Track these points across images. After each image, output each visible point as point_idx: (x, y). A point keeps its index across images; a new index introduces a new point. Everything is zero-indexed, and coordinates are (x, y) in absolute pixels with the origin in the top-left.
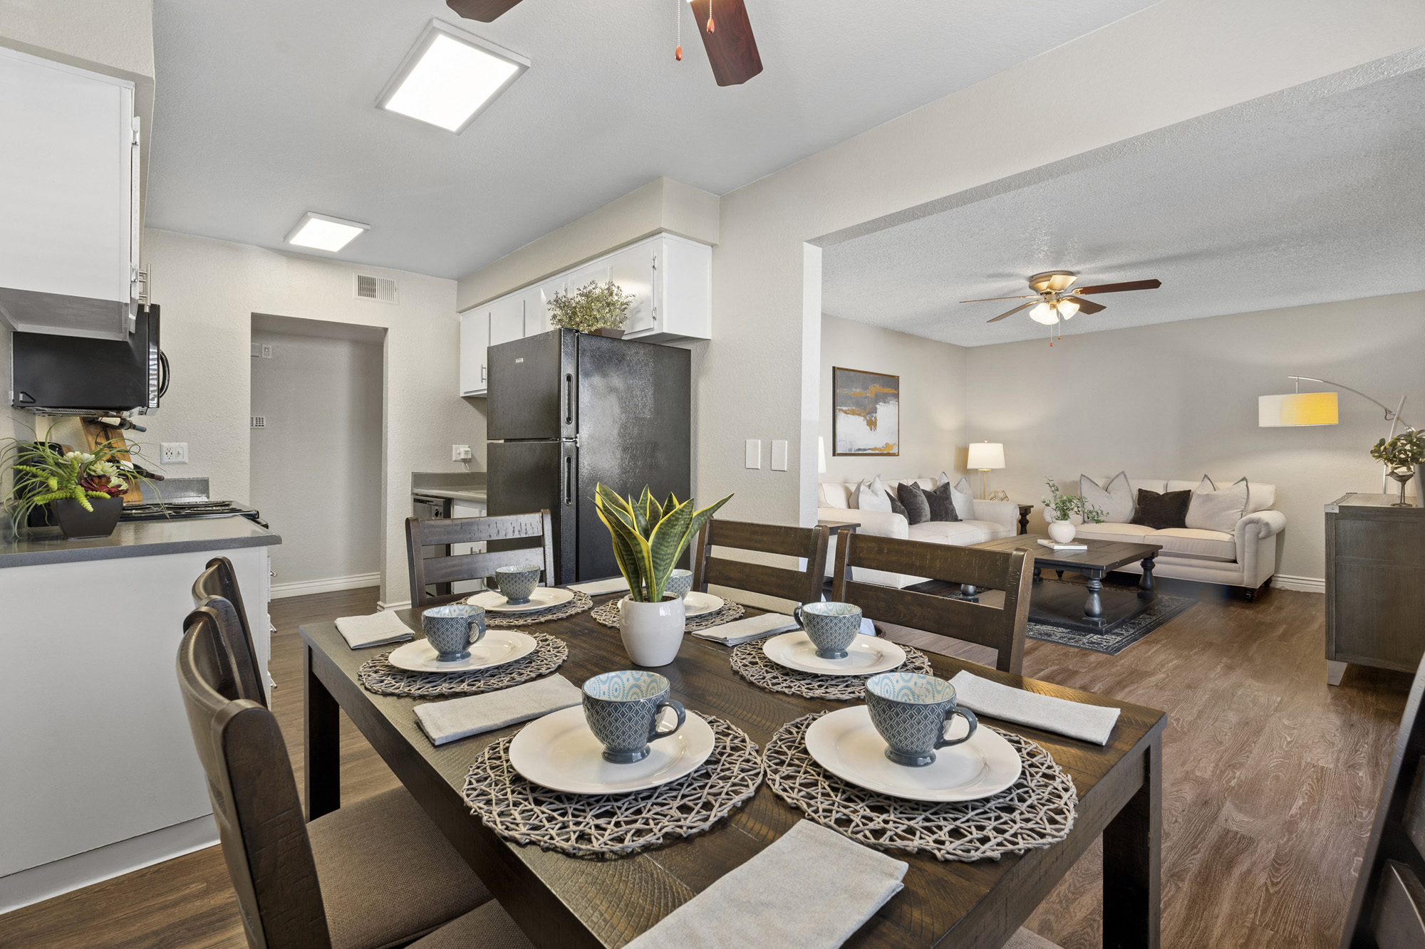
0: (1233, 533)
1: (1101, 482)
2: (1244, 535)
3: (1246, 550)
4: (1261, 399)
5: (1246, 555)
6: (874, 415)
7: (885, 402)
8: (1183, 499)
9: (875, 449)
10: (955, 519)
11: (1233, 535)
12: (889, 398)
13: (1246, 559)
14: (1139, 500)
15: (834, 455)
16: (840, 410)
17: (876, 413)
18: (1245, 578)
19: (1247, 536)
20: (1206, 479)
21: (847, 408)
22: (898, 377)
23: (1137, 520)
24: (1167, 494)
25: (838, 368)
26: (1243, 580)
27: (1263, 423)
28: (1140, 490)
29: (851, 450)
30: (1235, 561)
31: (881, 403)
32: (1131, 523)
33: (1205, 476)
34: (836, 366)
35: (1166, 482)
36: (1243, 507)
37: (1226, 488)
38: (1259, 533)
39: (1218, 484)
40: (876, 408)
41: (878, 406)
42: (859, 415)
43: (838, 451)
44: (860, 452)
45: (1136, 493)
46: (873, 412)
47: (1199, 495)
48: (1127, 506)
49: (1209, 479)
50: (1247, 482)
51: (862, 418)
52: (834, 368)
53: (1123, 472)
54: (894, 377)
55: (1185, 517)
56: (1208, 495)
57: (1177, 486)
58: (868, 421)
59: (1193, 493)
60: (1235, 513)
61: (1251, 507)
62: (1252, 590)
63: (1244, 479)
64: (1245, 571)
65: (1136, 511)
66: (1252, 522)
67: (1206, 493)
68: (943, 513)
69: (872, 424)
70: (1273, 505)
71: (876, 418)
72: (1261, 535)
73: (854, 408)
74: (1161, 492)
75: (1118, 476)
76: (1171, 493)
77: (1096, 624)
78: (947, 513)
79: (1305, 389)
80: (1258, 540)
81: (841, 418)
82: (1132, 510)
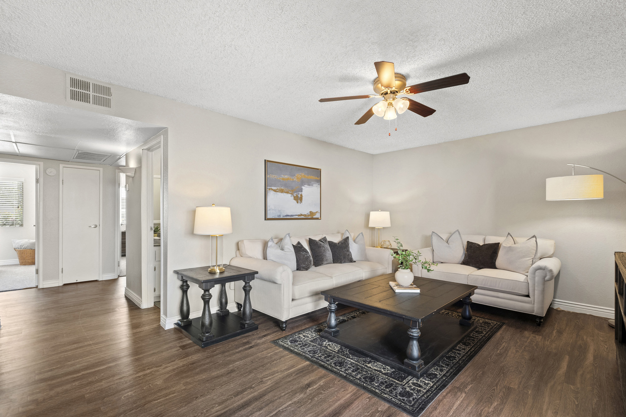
0: (527, 274)
1: (445, 237)
2: (534, 278)
3: (536, 288)
4: (548, 180)
5: (536, 292)
6: (300, 193)
7: (309, 185)
8: (494, 249)
9: (301, 215)
10: (351, 261)
11: (527, 276)
12: (312, 182)
13: (536, 295)
14: (467, 248)
15: (265, 219)
16: (270, 189)
17: (302, 191)
18: (535, 309)
19: (537, 279)
20: (509, 236)
21: (276, 188)
22: (321, 169)
23: (466, 262)
24: (484, 245)
25: (268, 161)
26: (534, 310)
27: (549, 198)
28: (468, 242)
29: (280, 216)
30: (528, 296)
31: (306, 186)
32: (461, 264)
33: (509, 234)
34: (267, 159)
35: (484, 237)
36: (534, 256)
37: (523, 243)
38: (545, 277)
39: (517, 239)
40: (302, 189)
41: (303, 187)
42: (287, 193)
43: (269, 217)
44: (288, 217)
45: (465, 244)
46: (300, 191)
47: (504, 247)
48: (460, 253)
49: (511, 236)
50: (536, 239)
51: (290, 195)
52: (265, 160)
53: (458, 230)
54: (318, 169)
55: (495, 261)
56: (510, 247)
57: (492, 240)
58: (294, 197)
59: (501, 245)
60: (528, 260)
61: (539, 255)
62: (541, 318)
63: (534, 236)
64: (535, 303)
65: (465, 256)
66: (540, 268)
67: (509, 245)
68: (342, 257)
69: (299, 199)
70: (553, 254)
71: (301, 195)
72: (547, 278)
73: (282, 188)
74: (481, 244)
75: (455, 232)
76: (487, 244)
77: (413, 367)
78: (344, 258)
79: (579, 172)
80: (544, 282)
81: (271, 194)
82: (463, 256)
